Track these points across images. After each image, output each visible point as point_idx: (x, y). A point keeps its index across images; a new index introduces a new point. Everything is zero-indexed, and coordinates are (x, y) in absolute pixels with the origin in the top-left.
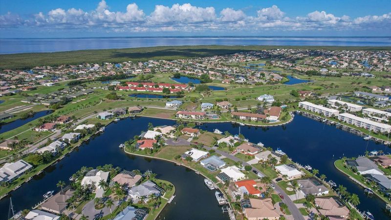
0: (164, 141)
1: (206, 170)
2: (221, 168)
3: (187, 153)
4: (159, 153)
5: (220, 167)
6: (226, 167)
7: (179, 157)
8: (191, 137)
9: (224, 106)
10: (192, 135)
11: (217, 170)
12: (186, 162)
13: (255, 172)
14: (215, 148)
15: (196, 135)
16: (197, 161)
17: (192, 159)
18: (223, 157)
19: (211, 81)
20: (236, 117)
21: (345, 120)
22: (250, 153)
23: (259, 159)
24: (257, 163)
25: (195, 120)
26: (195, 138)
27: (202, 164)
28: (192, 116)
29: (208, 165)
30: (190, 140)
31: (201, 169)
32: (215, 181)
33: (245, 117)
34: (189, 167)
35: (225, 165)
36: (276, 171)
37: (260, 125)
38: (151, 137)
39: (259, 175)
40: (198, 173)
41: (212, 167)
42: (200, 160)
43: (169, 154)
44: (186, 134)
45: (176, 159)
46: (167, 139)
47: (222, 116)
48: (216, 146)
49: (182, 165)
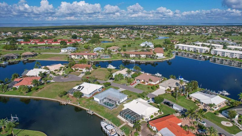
0: (51, 78)
1: (103, 107)
2: (123, 103)
3: (76, 88)
4: (39, 91)
5: (121, 102)
6: (128, 101)
7: (66, 93)
8: (83, 73)
9: (114, 49)
10: (84, 70)
11: (117, 105)
12: (75, 99)
13: (168, 104)
14: (111, 81)
15: (88, 71)
16: (89, 96)
17: (82, 94)
18: (121, 89)
19: (101, 38)
20: (127, 56)
21: (218, 54)
22: (153, 83)
23: (164, 89)
24: (164, 92)
25: (88, 60)
26: (87, 73)
27: (96, 99)
28: (85, 56)
29: (105, 101)
30: (81, 75)
31: (96, 106)
32: (117, 122)
33: (135, 56)
34: (78, 105)
35: (126, 98)
36: (193, 100)
37: (150, 60)
38: (35, 75)
39: (175, 108)
40: (91, 113)
41: (110, 103)
42: (93, 95)
43: (52, 91)
44: (77, 70)
45: (61, 96)
46: (55, 76)
47: (113, 56)
48: (111, 79)
49: (69, 103)
